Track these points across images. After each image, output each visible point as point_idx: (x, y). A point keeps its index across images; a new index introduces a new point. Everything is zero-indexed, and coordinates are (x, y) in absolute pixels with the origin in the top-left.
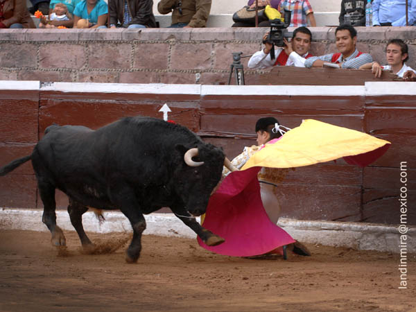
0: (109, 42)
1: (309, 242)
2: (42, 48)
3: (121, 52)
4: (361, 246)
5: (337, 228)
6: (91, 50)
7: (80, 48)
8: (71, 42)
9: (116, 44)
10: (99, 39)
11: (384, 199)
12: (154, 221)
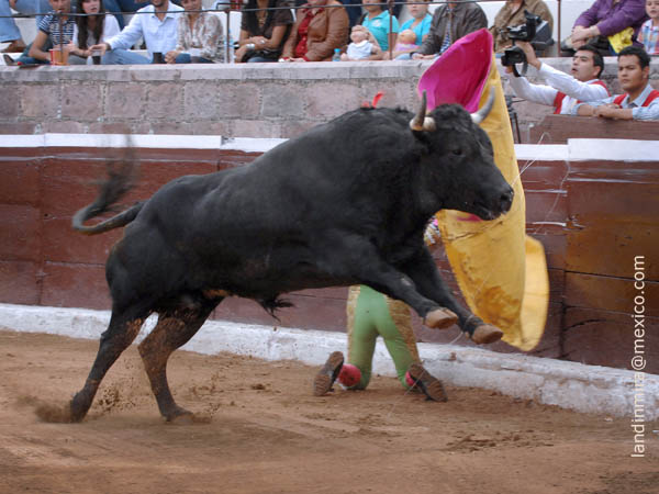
0: (385, 80)
1: (487, 388)
2: (309, 89)
3: (399, 94)
4: (543, 398)
5: (518, 368)
6: (364, 91)
7: (352, 88)
8: (343, 81)
9: (394, 83)
10: (373, 76)
11: (587, 324)
12: (326, 346)
